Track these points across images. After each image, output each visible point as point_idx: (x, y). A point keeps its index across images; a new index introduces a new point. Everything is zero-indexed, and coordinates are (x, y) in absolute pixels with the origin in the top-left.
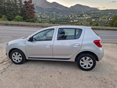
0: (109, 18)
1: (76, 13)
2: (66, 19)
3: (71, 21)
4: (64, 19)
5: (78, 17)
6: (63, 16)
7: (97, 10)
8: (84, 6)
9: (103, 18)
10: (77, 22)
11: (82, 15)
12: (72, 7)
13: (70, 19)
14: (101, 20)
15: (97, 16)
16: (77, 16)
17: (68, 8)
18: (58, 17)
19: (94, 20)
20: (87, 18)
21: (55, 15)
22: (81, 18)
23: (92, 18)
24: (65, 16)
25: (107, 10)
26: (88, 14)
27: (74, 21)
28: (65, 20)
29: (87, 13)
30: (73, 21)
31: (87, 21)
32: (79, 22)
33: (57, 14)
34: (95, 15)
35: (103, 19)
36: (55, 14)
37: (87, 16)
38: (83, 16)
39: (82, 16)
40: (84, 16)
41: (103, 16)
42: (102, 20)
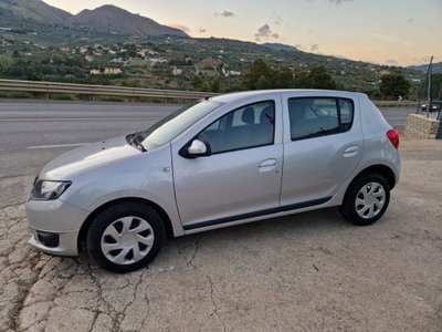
0: (221, 66)
1: (110, 40)
2: (69, 63)
3: (95, 72)
4: (58, 62)
5: (119, 55)
6: (51, 48)
7: (181, 37)
8: (137, 16)
9: (203, 66)
10: (119, 76)
11: (132, 52)
12: (86, 12)
13: (86, 61)
14: (200, 74)
15: (187, 59)
16: (113, 52)
17: (69, 15)
18: (25, 50)
19: (179, 71)
20: (153, 64)
21: (11, 41)
22: (133, 61)
23: (172, 63)
24: (63, 49)
25: (213, 39)
26: (155, 49)
27: (107, 71)
28: (63, 67)
29: (149, 44)
30: (102, 70)
31: (156, 73)
32: (127, 77)
33: (20, 37)
34: (180, 55)
35: (206, 69)
36: (6, 36)
37: (152, 56)
38: (140, 56)
39: (133, 54)
40: (143, 54)
41: (204, 60)
42: (203, 72)
